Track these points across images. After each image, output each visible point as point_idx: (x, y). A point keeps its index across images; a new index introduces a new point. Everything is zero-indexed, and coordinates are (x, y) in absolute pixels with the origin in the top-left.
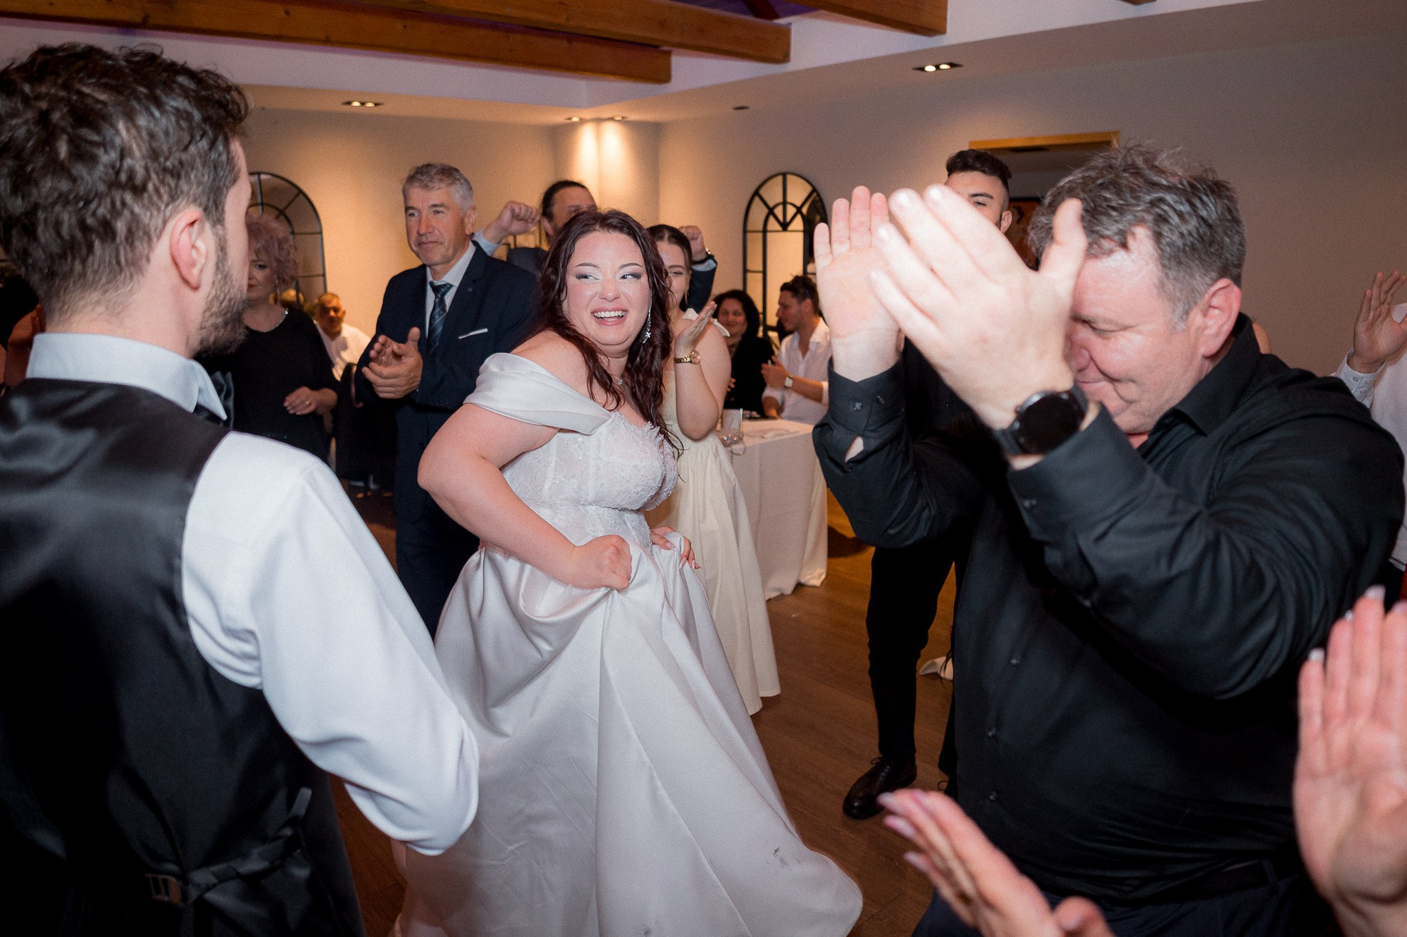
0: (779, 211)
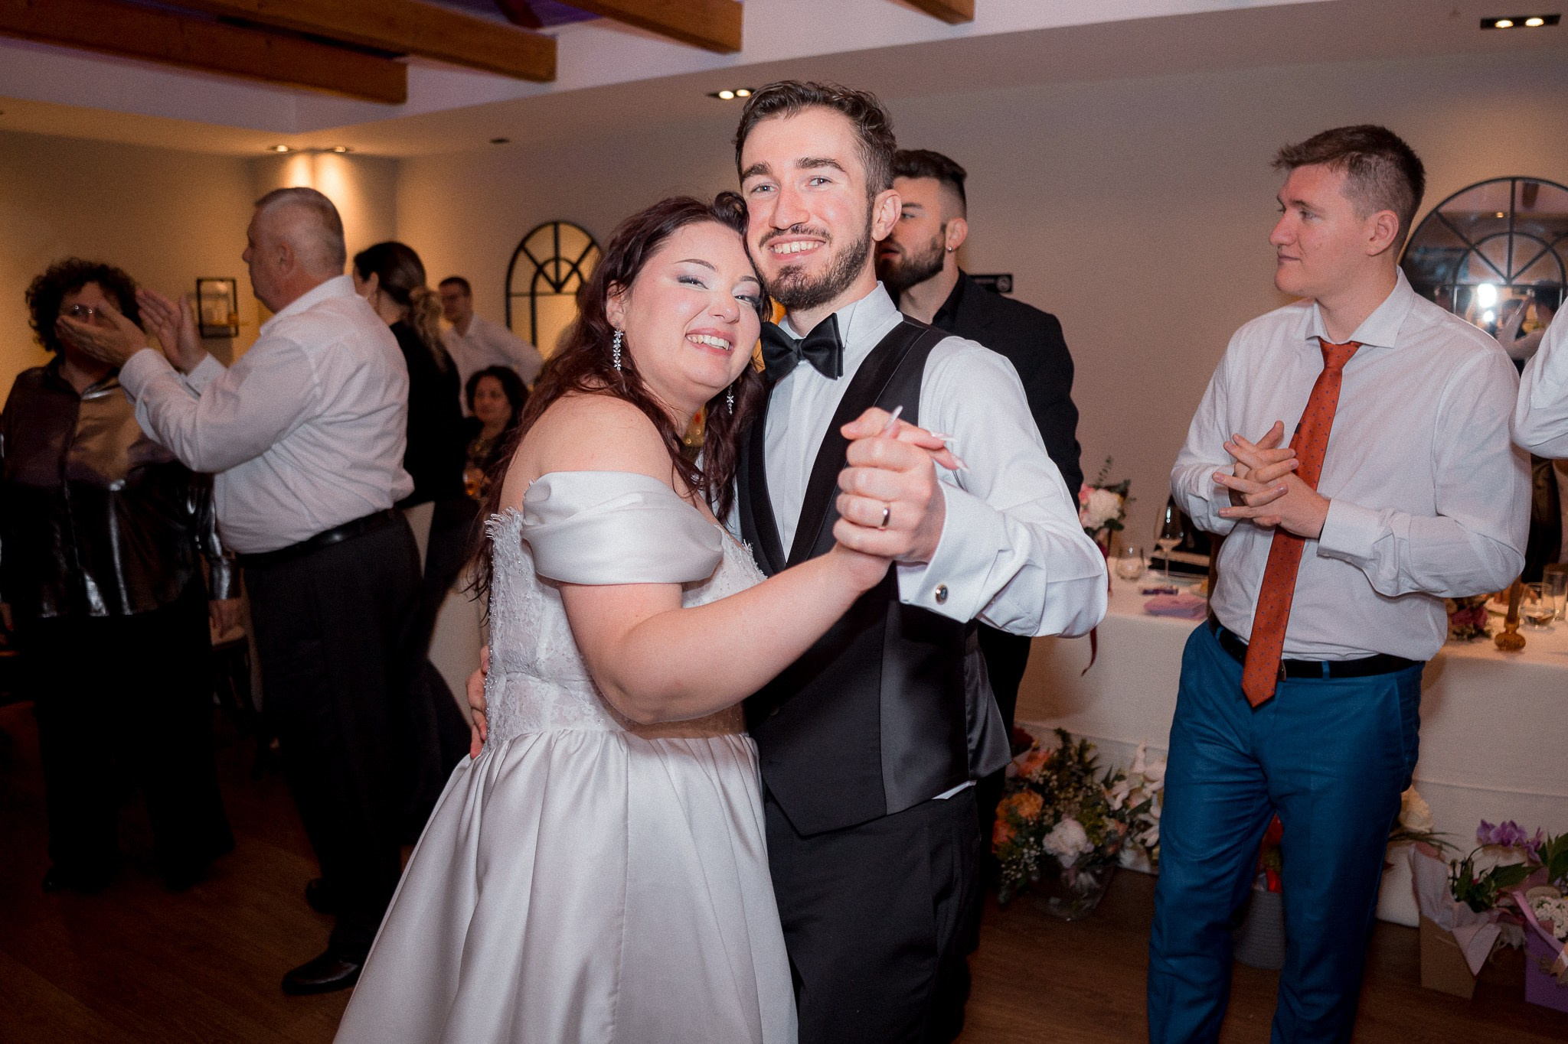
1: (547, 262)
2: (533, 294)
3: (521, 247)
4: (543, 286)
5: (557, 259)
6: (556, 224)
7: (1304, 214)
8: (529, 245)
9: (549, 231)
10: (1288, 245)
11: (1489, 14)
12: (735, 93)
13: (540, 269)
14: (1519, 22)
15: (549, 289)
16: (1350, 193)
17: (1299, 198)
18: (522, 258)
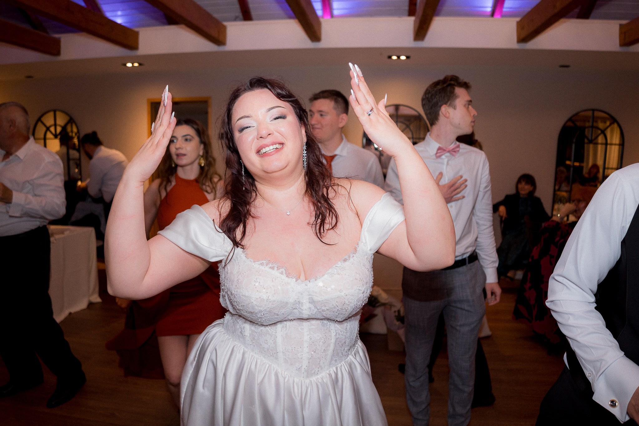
0: (52, 129)
1: (50, 126)
2: (45, 139)
3: (39, 120)
4: (49, 135)
5: (55, 125)
6: (55, 112)
7: (321, 115)
8: (43, 119)
9: (51, 114)
10: (317, 124)
11: (390, 54)
12: (133, 64)
13: (48, 129)
14: (399, 57)
15: (52, 136)
16: (335, 109)
17: (320, 109)
18: (40, 124)
